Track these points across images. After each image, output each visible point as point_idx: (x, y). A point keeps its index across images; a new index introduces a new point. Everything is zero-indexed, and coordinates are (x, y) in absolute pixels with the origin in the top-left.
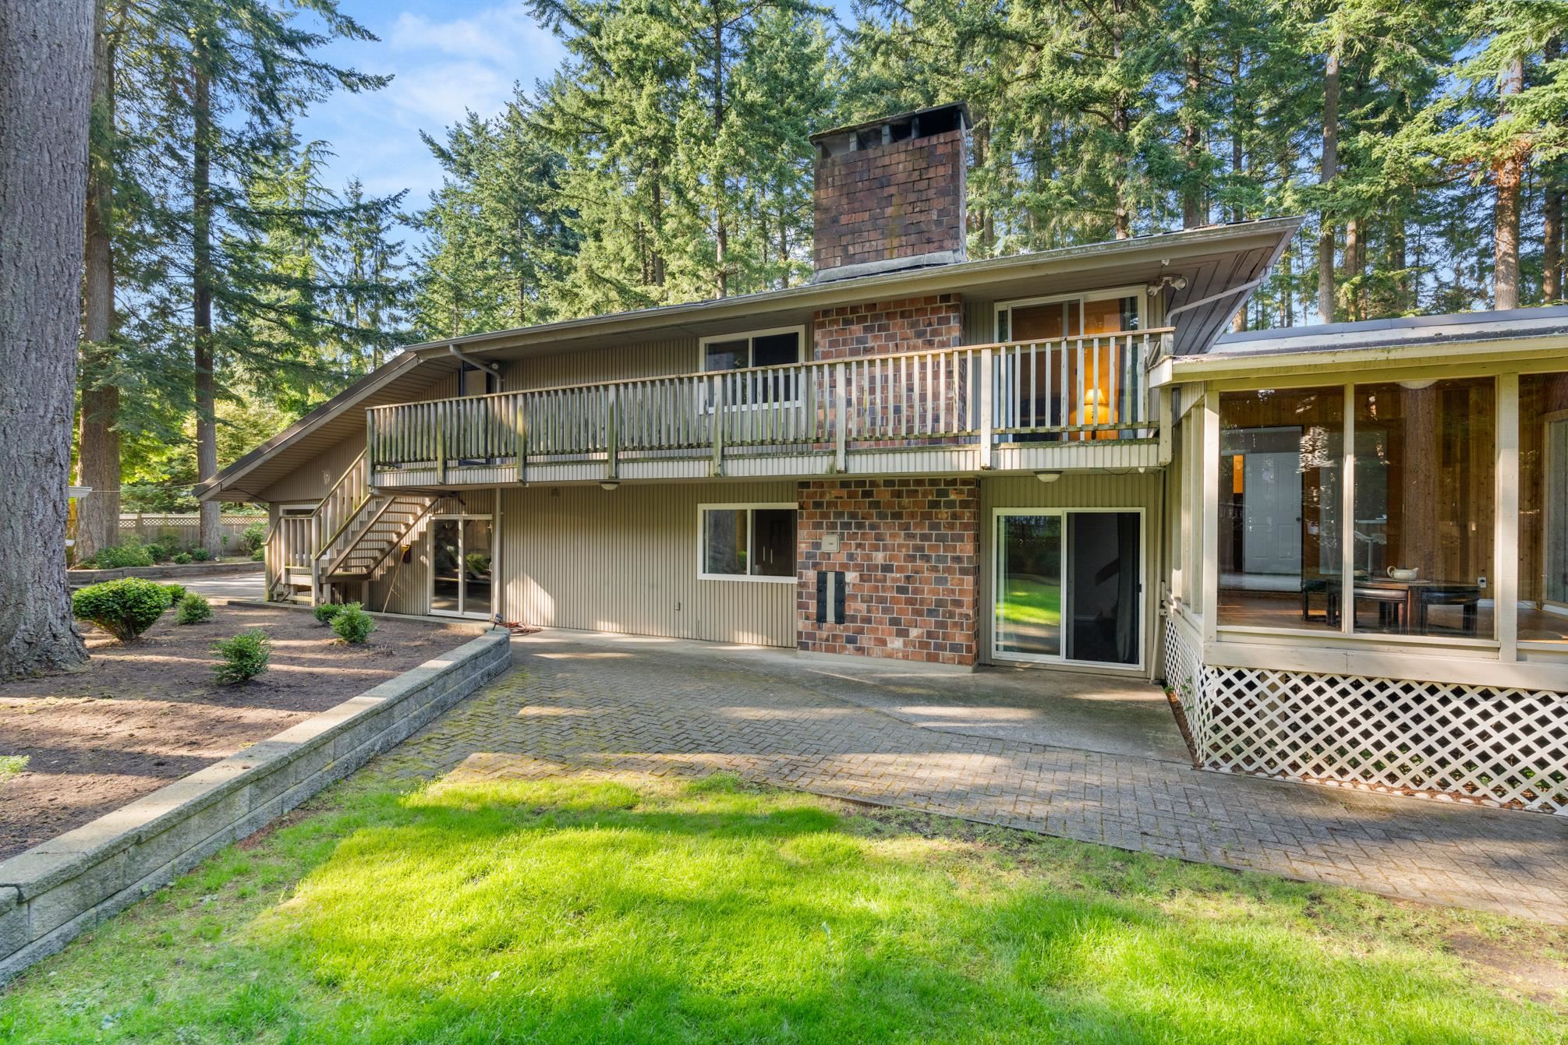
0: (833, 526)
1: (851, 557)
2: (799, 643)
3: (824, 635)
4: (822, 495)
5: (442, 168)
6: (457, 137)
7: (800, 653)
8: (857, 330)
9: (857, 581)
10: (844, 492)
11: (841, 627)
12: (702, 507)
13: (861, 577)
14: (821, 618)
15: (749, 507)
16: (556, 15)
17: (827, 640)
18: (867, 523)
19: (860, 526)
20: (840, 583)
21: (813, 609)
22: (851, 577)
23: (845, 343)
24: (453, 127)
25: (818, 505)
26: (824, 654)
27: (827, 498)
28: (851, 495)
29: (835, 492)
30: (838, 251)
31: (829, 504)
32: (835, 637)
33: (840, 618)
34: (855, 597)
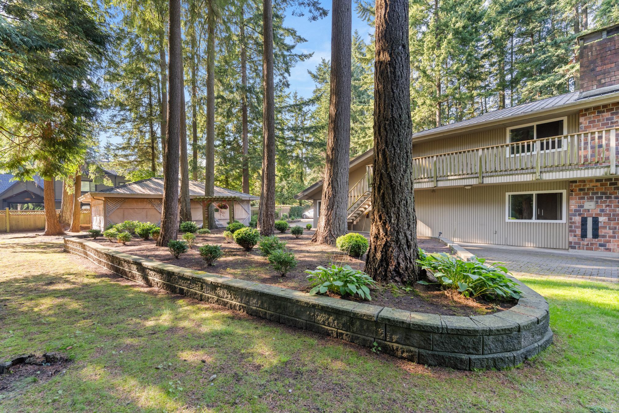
0: (592, 198)
1: (602, 211)
2: (569, 247)
3: (586, 243)
4: (584, 185)
5: (313, 81)
6: (319, 69)
7: (570, 250)
8: (607, 115)
9: (607, 220)
10: (598, 184)
11: (596, 240)
12: (507, 194)
13: (609, 219)
14: (584, 235)
15: (534, 193)
16: (368, 14)
17: (587, 245)
18: (613, 196)
19: (607, 198)
20: (596, 221)
21: (579, 232)
22: (601, 219)
23: (599, 121)
24: (318, 66)
25: (581, 190)
26: (585, 251)
27: (588, 186)
28: (602, 185)
29: (592, 184)
30: (595, 83)
31: (588, 189)
32: (592, 244)
33: (596, 235)
34: (605, 228)
